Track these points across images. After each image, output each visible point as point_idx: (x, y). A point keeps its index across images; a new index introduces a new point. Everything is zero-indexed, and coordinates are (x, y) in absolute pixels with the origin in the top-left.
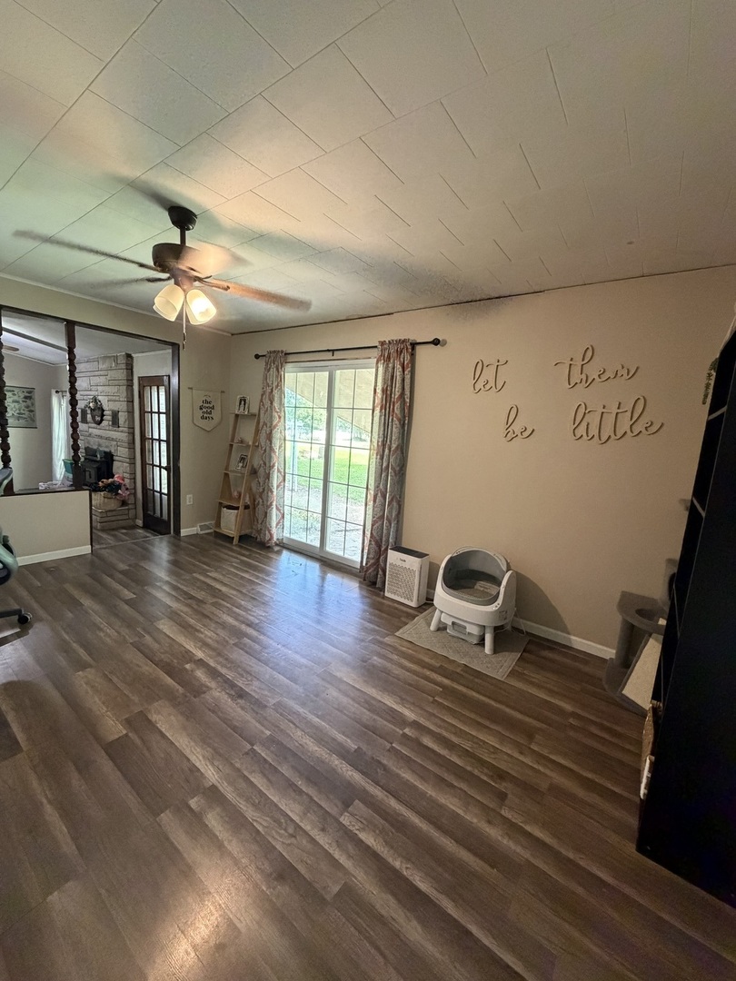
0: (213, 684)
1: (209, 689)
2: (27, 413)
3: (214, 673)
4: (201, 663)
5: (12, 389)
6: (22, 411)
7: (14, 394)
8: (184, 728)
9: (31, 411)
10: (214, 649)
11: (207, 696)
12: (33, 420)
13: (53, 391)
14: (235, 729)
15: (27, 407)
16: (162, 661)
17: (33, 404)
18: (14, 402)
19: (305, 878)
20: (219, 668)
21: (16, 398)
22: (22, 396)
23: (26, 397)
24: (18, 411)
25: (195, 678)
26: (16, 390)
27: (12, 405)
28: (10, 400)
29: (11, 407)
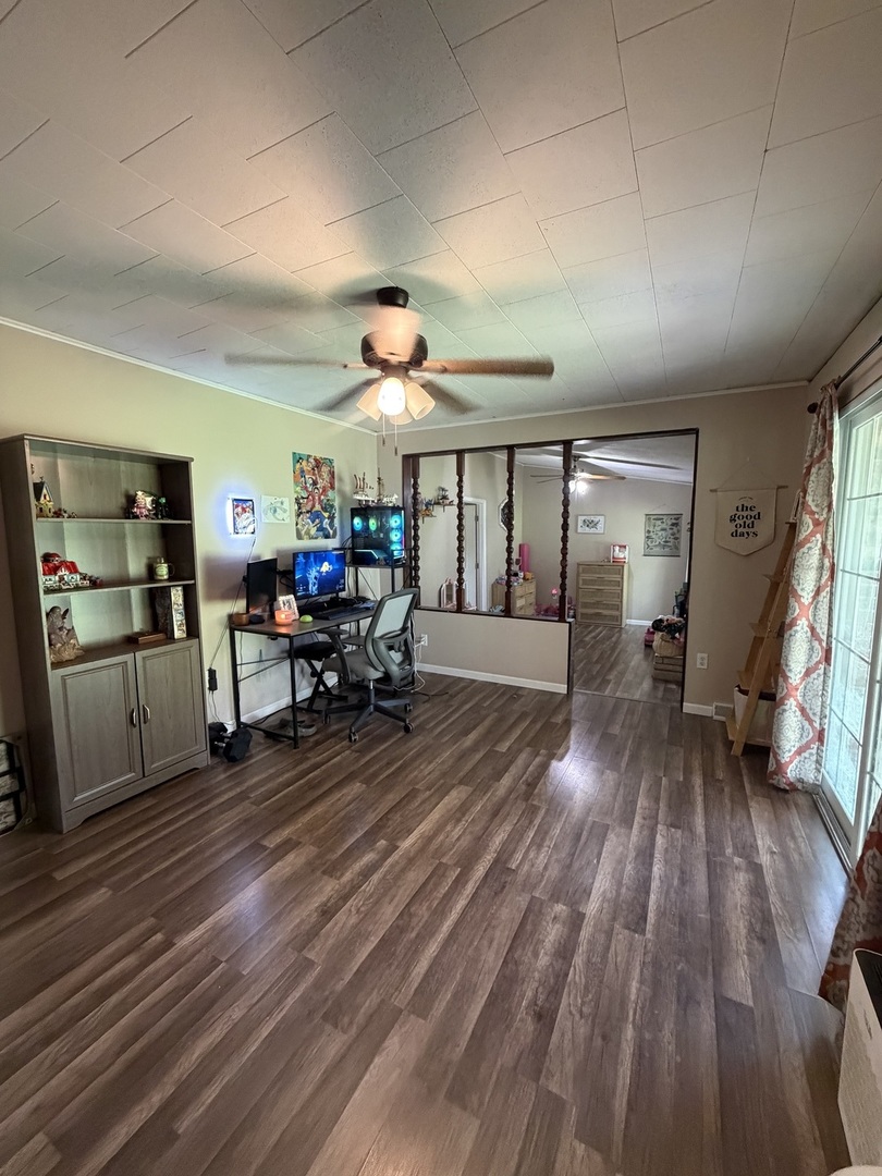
2: (671, 541)
5: (661, 517)
6: (667, 539)
7: (663, 522)
9: (676, 539)
12: (677, 548)
15: (673, 535)
17: (678, 531)
18: (662, 530)
19: (548, 1044)
21: (664, 526)
22: (669, 523)
23: (673, 525)
24: (664, 540)
26: (665, 517)
27: (660, 534)
28: (659, 528)
29: (659, 536)
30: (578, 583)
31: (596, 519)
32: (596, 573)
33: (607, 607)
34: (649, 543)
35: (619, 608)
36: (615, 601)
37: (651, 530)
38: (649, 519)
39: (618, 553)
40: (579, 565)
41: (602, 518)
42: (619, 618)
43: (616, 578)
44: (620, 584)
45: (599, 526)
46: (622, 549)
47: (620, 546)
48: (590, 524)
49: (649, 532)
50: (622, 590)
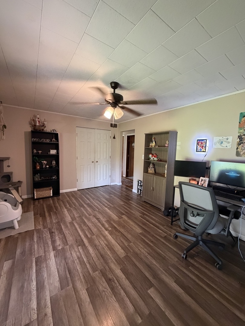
0: (104, 222)
1: (105, 221)
3: (103, 225)
4: (106, 229)
8: (111, 215)
10: (102, 234)
11: (105, 220)
14: (101, 213)
16: (118, 232)
20: (101, 227)
25: (108, 225)
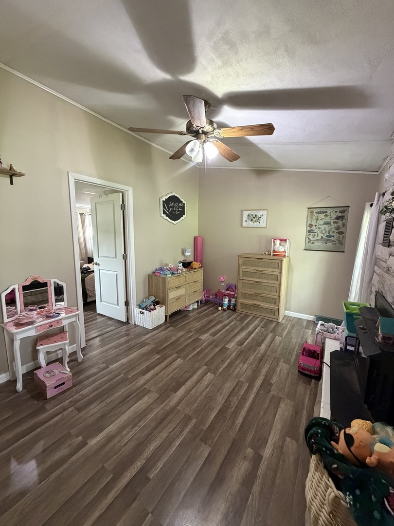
2: (336, 235)
5: (324, 210)
6: (331, 234)
7: (326, 216)
9: (341, 233)
12: (341, 243)
13: (368, 205)
15: (338, 228)
17: (344, 225)
18: (326, 223)
21: (328, 219)
22: (334, 216)
23: (338, 218)
24: (327, 234)
26: (329, 211)
27: (323, 227)
28: (322, 222)
29: (322, 230)
30: (238, 274)
31: (259, 214)
32: (255, 266)
33: (265, 299)
34: (310, 237)
35: (276, 302)
36: (273, 295)
37: (314, 223)
38: (312, 213)
39: (279, 247)
40: (240, 257)
41: (264, 213)
42: (276, 312)
43: (275, 272)
44: (278, 278)
45: (261, 220)
46: (283, 243)
47: (281, 240)
48: (254, 218)
49: (311, 225)
50: (280, 285)
